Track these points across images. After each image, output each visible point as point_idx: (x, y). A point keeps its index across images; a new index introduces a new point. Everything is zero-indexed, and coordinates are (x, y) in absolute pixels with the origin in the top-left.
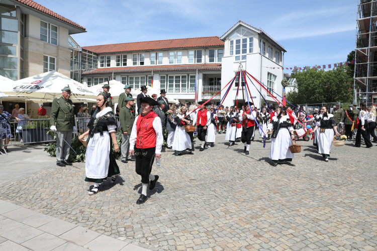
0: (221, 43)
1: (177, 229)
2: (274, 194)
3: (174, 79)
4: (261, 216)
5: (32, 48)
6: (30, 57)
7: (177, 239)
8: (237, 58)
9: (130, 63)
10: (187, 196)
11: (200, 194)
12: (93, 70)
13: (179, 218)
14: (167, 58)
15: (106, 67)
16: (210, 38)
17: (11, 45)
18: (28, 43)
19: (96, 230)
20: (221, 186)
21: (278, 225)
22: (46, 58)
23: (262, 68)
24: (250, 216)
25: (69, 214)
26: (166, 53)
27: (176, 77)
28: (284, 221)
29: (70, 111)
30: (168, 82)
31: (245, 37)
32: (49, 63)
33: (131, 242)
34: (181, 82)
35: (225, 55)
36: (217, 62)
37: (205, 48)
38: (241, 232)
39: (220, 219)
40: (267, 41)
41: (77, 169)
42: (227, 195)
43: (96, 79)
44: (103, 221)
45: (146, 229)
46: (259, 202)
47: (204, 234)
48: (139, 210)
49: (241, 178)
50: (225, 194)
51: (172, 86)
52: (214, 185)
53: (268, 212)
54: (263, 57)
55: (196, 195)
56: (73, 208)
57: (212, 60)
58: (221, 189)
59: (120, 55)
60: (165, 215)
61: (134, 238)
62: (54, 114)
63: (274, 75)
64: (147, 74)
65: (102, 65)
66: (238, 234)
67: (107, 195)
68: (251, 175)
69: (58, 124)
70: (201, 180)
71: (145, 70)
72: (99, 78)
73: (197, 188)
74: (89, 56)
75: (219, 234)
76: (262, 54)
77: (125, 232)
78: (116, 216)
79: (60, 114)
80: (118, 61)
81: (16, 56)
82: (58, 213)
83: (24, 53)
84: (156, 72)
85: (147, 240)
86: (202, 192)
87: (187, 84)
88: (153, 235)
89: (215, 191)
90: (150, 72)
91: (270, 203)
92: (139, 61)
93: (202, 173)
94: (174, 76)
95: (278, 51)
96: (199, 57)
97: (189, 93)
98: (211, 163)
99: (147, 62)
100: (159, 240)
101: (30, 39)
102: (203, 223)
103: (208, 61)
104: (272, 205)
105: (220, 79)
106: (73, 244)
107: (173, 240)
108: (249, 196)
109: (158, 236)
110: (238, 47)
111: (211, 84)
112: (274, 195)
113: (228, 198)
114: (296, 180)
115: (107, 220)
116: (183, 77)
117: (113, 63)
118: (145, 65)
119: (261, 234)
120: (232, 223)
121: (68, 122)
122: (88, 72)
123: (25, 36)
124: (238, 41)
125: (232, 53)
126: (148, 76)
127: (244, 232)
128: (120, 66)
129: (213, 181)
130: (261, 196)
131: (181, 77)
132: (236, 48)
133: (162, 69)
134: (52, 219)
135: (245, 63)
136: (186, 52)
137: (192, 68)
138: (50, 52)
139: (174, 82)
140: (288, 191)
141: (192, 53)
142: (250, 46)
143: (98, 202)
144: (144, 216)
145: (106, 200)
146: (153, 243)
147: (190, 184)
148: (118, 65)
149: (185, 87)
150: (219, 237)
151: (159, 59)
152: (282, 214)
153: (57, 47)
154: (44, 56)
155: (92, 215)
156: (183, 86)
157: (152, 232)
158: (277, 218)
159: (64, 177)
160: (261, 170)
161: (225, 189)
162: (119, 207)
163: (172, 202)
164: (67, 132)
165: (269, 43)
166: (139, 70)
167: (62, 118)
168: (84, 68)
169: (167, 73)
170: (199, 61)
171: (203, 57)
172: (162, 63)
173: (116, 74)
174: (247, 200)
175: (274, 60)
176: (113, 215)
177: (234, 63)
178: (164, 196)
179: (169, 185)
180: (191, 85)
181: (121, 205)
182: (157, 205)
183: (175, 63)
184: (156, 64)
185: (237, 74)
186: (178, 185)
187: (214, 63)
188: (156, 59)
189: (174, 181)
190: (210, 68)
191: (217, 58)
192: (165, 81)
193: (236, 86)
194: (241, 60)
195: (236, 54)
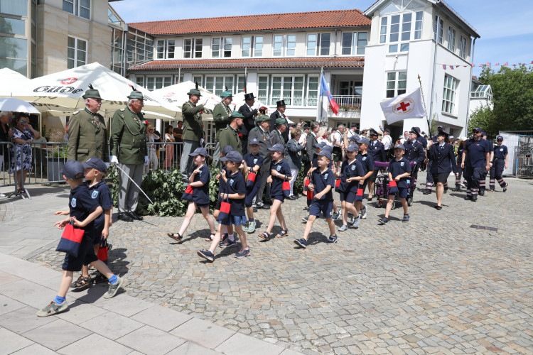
0: (366, 21)
1: (355, 329)
2: (495, 280)
3: (282, 82)
4: (486, 316)
5: (49, 23)
6: (47, 39)
7: (361, 346)
8: (393, 48)
9: (207, 52)
10: (349, 277)
11: (370, 274)
12: (145, 64)
13: (352, 312)
14: (270, 45)
15: (167, 59)
16: (345, 12)
17: (19, 17)
18: (43, 15)
19: (225, 326)
20: (400, 264)
21: (523, 334)
22: (71, 41)
23: (437, 66)
24: (468, 315)
25: (171, 298)
26: (269, 37)
27: (286, 79)
28: (530, 328)
29: (141, 132)
30: (272, 87)
31: (408, 12)
32: (76, 49)
33: (289, 347)
34: (293, 87)
35: (370, 43)
36: (356, 55)
37: (337, 29)
38: (462, 340)
39: (419, 318)
40: (447, 17)
41: (152, 227)
42: (415, 279)
43: (151, 79)
44: (230, 312)
45: (304, 327)
46: (474, 293)
47: (400, 340)
48: (281, 296)
49: (430, 253)
50: (411, 277)
51: (279, 93)
52: (388, 262)
53: (496, 311)
54: (438, 47)
55: (365, 277)
56: (174, 288)
57: (346, 51)
58: (403, 269)
59: (191, 39)
60: (327, 307)
61: (289, 340)
62: (115, 136)
63: (455, 79)
64: (236, 72)
65: (160, 56)
66: (458, 343)
67: (219, 271)
68: (444, 248)
69: (122, 153)
70: (362, 252)
71: (234, 65)
72: (155, 77)
73: (362, 265)
74: (139, 39)
75: (427, 340)
76: (437, 41)
77: (272, 330)
78: (248, 304)
79: (125, 136)
80: (187, 48)
81: (23, 34)
82: (153, 296)
83: (36, 32)
84: (252, 69)
85: (312, 344)
86: (373, 271)
87: (303, 90)
88: (320, 337)
89: (392, 271)
90: (243, 69)
91: (492, 295)
92: (223, 51)
93: (360, 242)
94: (283, 76)
95: (465, 36)
96: (325, 44)
97: (307, 107)
98: (368, 225)
99: (237, 53)
100: (332, 345)
101: (46, 8)
102: (393, 322)
103: (340, 54)
104: (498, 300)
105: (360, 84)
106: (197, 346)
107: (354, 347)
108: (453, 282)
109: (329, 339)
110: (395, 29)
111: (344, 92)
112: (495, 284)
113: (419, 283)
114: (526, 261)
115: (236, 311)
116: (297, 79)
117: (179, 53)
118: (233, 56)
119: (498, 345)
120: (442, 325)
121: (137, 150)
122: (137, 67)
123: (38, 3)
124: (395, 19)
125: (383, 40)
126: (239, 75)
127: (467, 341)
128: (190, 59)
129: (383, 255)
130: (474, 284)
131: (293, 79)
132: (392, 31)
133: (261, 64)
134: (148, 304)
135: (406, 57)
136: (302, 36)
137: (313, 64)
138: (79, 30)
139: (282, 87)
140: (519, 279)
141: (313, 37)
142: (416, 28)
143: (210, 281)
144: (293, 307)
145: (220, 278)
146: (325, 349)
147: (348, 258)
148: (187, 55)
149: (301, 95)
150: (428, 345)
151: (257, 47)
152: (523, 316)
153: (90, 22)
154: (69, 37)
155: (207, 300)
156: (296, 93)
157: (316, 332)
158: (514, 323)
159: (137, 238)
160: (458, 240)
161: (408, 269)
162: (247, 291)
163: (329, 285)
164: (136, 166)
165: (452, 22)
166: (222, 65)
167: (128, 143)
168: (130, 60)
169: (270, 72)
170: (325, 51)
171: (332, 45)
172: (261, 54)
173: (186, 70)
174: (452, 289)
175: (457, 52)
176: (241, 302)
177: (387, 56)
178: (313, 275)
179: (313, 258)
180: (310, 92)
181: (249, 288)
182: (307, 289)
183: (284, 55)
184: (252, 56)
185: (391, 75)
186: (328, 259)
187: (351, 55)
188: (252, 47)
189: (319, 253)
190: (344, 64)
191: (356, 47)
192: (266, 85)
193: (388, 96)
194: (399, 52)
195: (391, 41)
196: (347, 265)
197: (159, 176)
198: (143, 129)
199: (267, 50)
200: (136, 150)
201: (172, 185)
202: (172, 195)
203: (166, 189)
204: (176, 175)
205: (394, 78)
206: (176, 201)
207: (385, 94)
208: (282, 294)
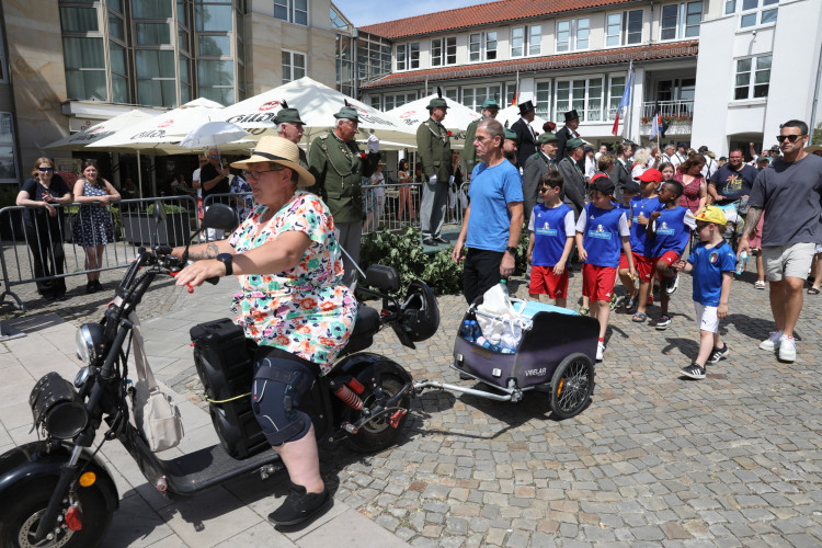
3: (571, 88)
5: (260, 36)
6: (257, 57)
8: (747, 20)
9: (463, 55)
10: (734, 445)
12: (382, 79)
14: (552, 36)
15: (411, 69)
17: (224, 33)
18: (251, 27)
22: (286, 56)
26: (550, 24)
27: (576, 83)
29: (354, 170)
30: (556, 96)
32: (292, 66)
34: (587, 94)
35: (707, 17)
36: (684, 39)
37: (654, 2)
43: (390, 99)
44: (495, 537)
48: (600, 496)
51: (567, 103)
52: (806, 406)
56: (390, 466)
57: (669, 33)
59: (441, 38)
60: (704, 536)
64: (503, 79)
65: (401, 66)
71: (500, 69)
72: (395, 95)
74: (373, 46)
78: (531, 517)
79: (330, 180)
80: (436, 53)
81: (230, 55)
83: (244, 49)
84: (527, 73)
86: (781, 432)
87: (602, 98)
90: (513, 73)
92: (486, 51)
94: (571, 80)
96: (634, 26)
97: (608, 121)
99: (504, 52)
101: (254, 18)
103: (658, 39)
105: (692, 82)
111: (664, 96)
116: (592, 82)
117: (426, 60)
118: (498, 58)
121: (349, 199)
122: (372, 83)
123: (246, 12)
125: (731, 8)
126: (508, 83)
128: (441, 66)
129: (789, 386)
131: (587, 83)
133: (540, 65)
135: (770, 32)
136: (600, 17)
137: (616, 58)
138: (295, 41)
139: (571, 95)
141: (616, 18)
148: (436, 62)
149: (600, 104)
151: (534, 41)
153: (308, 29)
154: (283, 53)
155: (449, 501)
156: (591, 102)
164: (350, 225)
166: (485, 71)
167: (335, 189)
168: (362, 75)
169: (553, 75)
170: (635, 38)
171: (646, 26)
172: (539, 51)
173: (435, 82)
176: (517, 512)
177: (736, 34)
178: (657, 439)
179: (651, 392)
180: (612, 100)
181: (533, 470)
182: (653, 479)
183: (572, 49)
184: (525, 54)
185: (744, 64)
186: (682, 396)
187: (676, 39)
188: (526, 42)
189: (660, 381)
190: (666, 53)
191: (684, 26)
192: (547, 94)
193: (737, 97)
194: (758, 25)
195: (745, 8)
196: (721, 412)
197: (384, 239)
198: (356, 166)
199: (547, 44)
200: (347, 200)
201: (405, 252)
202: (406, 267)
203: (395, 259)
204: (411, 236)
205: (749, 68)
206: (412, 276)
207: (733, 94)
208: (600, 489)
